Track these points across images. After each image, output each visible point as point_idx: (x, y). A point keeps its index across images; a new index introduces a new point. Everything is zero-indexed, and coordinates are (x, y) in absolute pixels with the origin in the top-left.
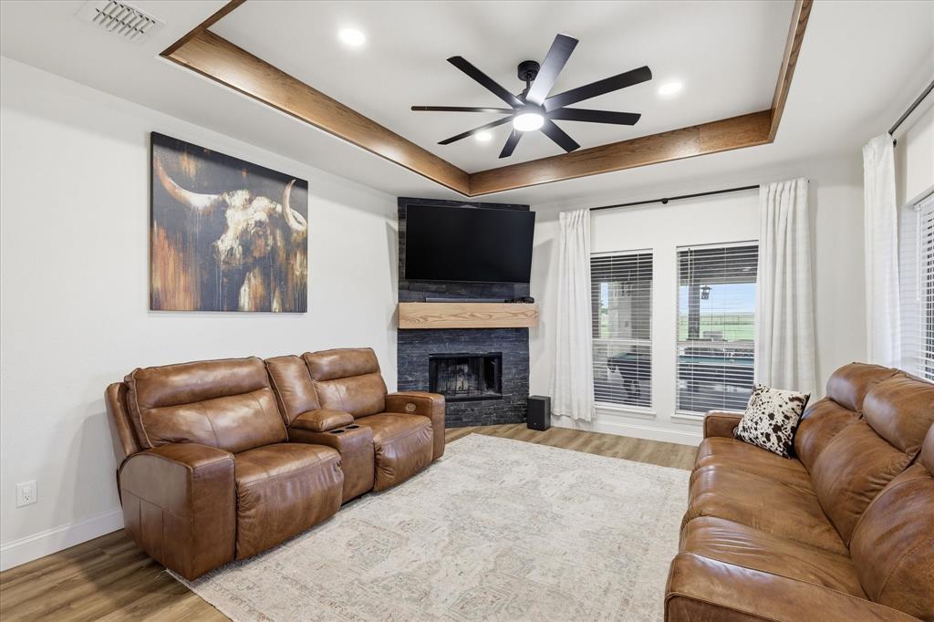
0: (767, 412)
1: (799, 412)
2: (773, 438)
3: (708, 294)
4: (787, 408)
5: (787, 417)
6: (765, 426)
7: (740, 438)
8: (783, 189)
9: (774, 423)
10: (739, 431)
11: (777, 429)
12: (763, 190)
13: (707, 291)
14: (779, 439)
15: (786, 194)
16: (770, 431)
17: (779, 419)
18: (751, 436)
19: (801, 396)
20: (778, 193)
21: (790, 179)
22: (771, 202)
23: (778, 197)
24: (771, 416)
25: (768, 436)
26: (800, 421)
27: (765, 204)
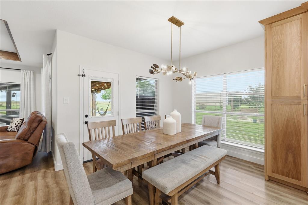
0: (14, 124)
1: (22, 122)
2: (15, 129)
3: (15, 95)
4: (19, 122)
5: (19, 124)
6: (14, 127)
7: (8, 131)
8: (27, 72)
9: (16, 125)
10: (8, 129)
11: (16, 126)
12: (22, 71)
13: (15, 94)
14: (17, 128)
15: (28, 73)
16: (15, 127)
17: (17, 124)
18: (11, 130)
19: (22, 119)
20: (26, 73)
21: (29, 70)
22: (24, 74)
23: (26, 74)
24: (15, 124)
25: (14, 128)
26: (22, 124)
27: (22, 75)
